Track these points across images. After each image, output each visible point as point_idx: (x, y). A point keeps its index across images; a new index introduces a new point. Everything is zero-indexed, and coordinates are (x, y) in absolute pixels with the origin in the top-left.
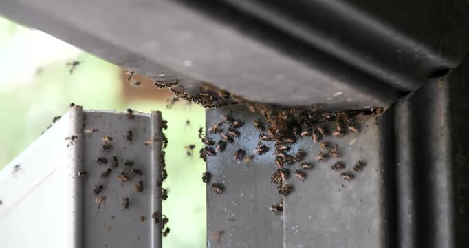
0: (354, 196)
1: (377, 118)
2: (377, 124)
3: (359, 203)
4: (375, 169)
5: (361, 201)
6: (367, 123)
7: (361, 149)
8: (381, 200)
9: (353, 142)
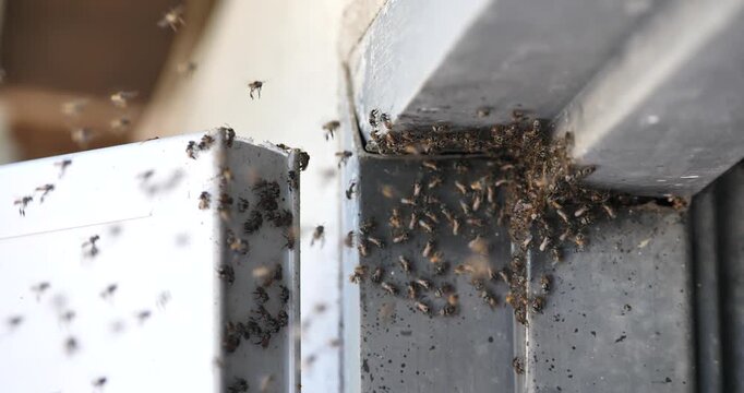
0: (647, 324)
1: (681, 214)
2: (682, 222)
3: (654, 336)
4: (679, 288)
5: (658, 333)
6: (666, 219)
7: (657, 257)
8: (689, 336)
9: (644, 244)
